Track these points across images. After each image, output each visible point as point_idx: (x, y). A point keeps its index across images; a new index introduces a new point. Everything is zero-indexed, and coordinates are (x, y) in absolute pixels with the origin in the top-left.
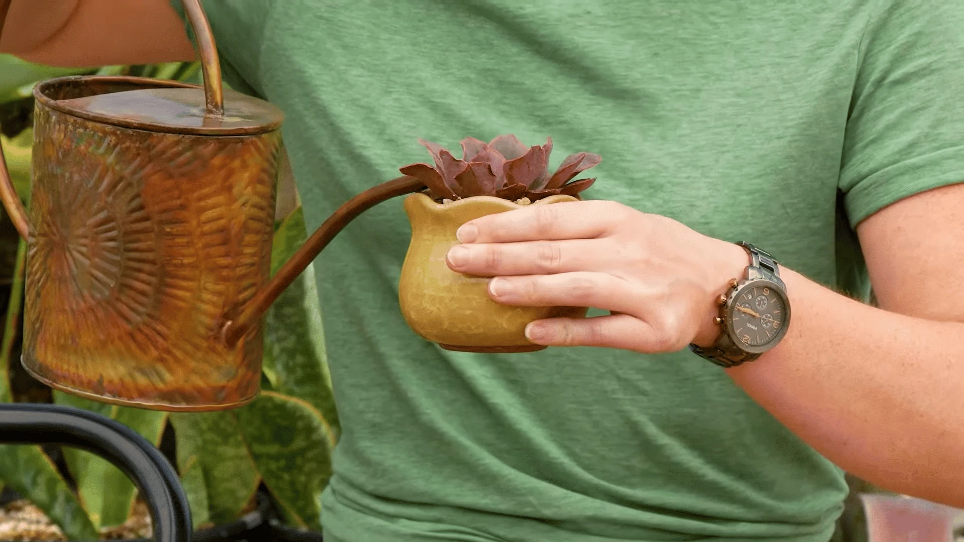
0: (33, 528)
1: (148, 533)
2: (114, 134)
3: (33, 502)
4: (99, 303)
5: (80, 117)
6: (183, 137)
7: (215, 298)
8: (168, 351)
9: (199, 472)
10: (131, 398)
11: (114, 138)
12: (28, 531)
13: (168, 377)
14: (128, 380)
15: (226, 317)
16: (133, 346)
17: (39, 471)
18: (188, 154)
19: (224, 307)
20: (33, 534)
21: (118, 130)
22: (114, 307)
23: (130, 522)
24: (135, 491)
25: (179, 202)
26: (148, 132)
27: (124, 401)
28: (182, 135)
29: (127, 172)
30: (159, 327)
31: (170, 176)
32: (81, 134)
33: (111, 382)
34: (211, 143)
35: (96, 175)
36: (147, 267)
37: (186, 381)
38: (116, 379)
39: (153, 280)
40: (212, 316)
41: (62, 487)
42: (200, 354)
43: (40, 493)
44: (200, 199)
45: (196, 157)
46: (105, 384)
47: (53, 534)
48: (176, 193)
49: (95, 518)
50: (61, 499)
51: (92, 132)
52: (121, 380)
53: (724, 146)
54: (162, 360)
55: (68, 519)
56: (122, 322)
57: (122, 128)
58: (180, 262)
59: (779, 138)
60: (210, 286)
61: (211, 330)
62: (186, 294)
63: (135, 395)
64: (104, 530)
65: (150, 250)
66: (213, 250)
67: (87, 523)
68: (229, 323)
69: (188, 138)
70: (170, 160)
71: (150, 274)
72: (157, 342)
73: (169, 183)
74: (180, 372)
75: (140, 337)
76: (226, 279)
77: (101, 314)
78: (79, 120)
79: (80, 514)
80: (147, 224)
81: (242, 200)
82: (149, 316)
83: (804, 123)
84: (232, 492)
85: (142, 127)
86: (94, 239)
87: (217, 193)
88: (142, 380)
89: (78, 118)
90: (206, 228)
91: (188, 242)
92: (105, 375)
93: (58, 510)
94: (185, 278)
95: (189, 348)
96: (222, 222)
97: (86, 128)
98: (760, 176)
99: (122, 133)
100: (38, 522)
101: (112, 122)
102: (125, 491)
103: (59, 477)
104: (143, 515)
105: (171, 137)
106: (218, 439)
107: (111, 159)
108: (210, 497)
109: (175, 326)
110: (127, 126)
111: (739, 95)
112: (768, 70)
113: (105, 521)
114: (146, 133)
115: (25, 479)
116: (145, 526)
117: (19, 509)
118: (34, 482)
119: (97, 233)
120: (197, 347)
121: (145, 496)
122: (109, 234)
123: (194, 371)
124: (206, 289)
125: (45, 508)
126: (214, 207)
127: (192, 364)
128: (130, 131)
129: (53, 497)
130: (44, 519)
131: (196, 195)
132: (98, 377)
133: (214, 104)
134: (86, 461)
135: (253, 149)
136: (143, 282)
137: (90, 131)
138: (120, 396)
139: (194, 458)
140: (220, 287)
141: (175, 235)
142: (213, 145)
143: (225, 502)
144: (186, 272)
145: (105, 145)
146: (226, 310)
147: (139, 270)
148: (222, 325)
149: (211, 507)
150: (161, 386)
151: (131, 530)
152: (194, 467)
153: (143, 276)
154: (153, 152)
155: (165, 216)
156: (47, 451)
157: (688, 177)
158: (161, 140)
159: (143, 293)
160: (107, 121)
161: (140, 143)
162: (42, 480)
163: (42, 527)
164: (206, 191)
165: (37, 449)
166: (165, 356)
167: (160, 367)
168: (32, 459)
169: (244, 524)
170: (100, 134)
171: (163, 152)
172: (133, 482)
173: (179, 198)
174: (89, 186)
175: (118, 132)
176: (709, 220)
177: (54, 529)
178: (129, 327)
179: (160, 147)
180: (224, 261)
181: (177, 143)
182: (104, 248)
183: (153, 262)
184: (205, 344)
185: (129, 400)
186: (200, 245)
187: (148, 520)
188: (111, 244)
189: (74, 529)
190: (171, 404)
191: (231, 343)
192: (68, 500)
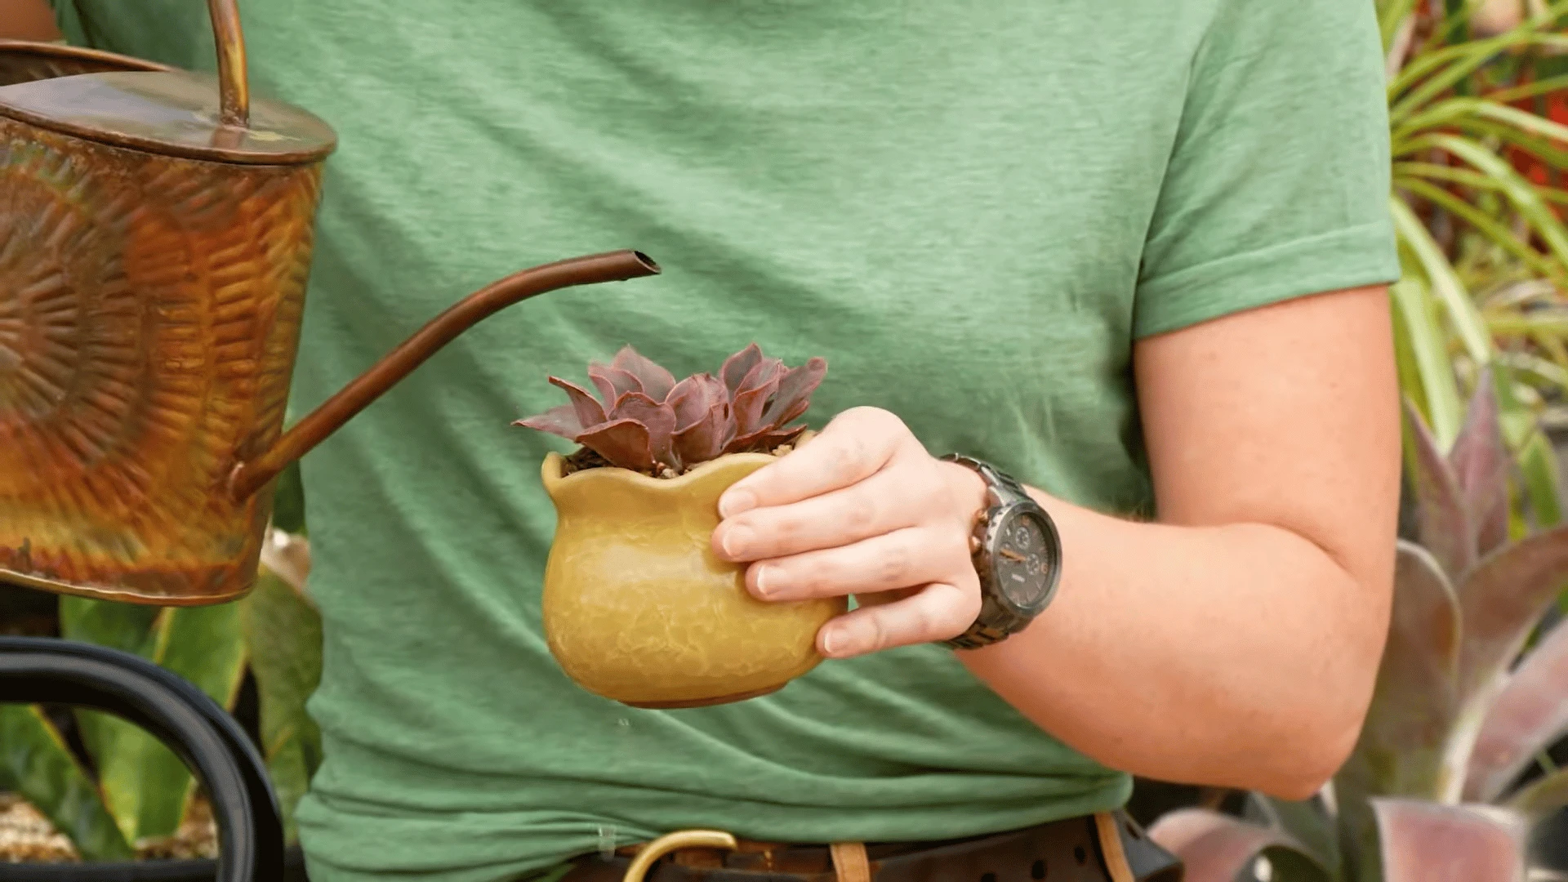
0: (27, 840)
1: (212, 851)
2: (85, 153)
3: (29, 798)
4: (34, 426)
5: (20, 120)
6: (201, 164)
7: (225, 426)
8: (144, 508)
9: (296, 754)
10: (75, 581)
11: (83, 159)
12: (17, 846)
13: (142, 550)
14: (73, 551)
15: (237, 455)
16: (87, 498)
17: (37, 748)
18: (207, 193)
19: (236, 440)
20: (25, 850)
21: (92, 146)
22: (61, 434)
23: (184, 831)
24: (193, 782)
25: (186, 268)
26: (143, 153)
27: (65, 585)
28: (200, 161)
29: (102, 215)
30: (135, 469)
31: (173, 225)
32: (19, 148)
33: (44, 553)
34: (244, 176)
35: (46, 215)
36: (122, 371)
37: (169, 557)
38: (54, 551)
39: (133, 392)
40: (218, 454)
41: (74, 774)
42: (195, 515)
43: (39, 784)
44: (220, 265)
45: (219, 198)
46: (33, 556)
47: (59, 851)
48: (182, 254)
49: (128, 824)
50: (72, 792)
51: (42, 147)
52: (64, 553)
53: (988, 197)
54: (135, 522)
56: (73, 459)
57: (97, 144)
58: (177, 365)
59: (1075, 190)
60: (222, 405)
61: (212, 475)
62: (183, 418)
63: (83, 574)
64: (141, 844)
65: (129, 344)
66: (230, 349)
67: (113, 832)
68: (240, 465)
69: (208, 167)
70: (177, 200)
71: (129, 383)
72: (128, 492)
73: (171, 238)
74: (161, 541)
75: (100, 484)
76: (242, 395)
77: (35, 442)
78: (19, 125)
79: (104, 820)
80: (129, 302)
81: (279, 268)
82: (123, 451)
83: (1116, 172)
85: (135, 145)
86: (31, 321)
87: (245, 257)
88: (98, 554)
89: (17, 122)
90: (224, 311)
91: (193, 335)
92: (34, 542)
93: (67, 811)
94: (182, 392)
95: (179, 505)
96: (247, 303)
97: (30, 139)
98: (1042, 249)
99: (97, 151)
100: (34, 831)
101: (83, 132)
102: (176, 783)
103: (69, 757)
104: (204, 820)
105: (182, 164)
107: (74, 193)
109: (160, 467)
110: (110, 141)
111: (1007, 118)
112: (1053, 80)
113: (143, 830)
114: (140, 155)
115: (15, 762)
116: (208, 838)
118: (29, 766)
119: (37, 312)
120: (190, 503)
121: (208, 790)
122: (62, 315)
123: (183, 542)
124: (215, 411)
125: (46, 809)
126: (241, 278)
127: (182, 531)
128: (112, 150)
129: (59, 789)
130: (44, 825)
131: (213, 258)
132: (21, 544)
133: (236, 109)
134: (113, 733)
135: (301, 186)
136: (114, 395)
137: (38, 144)
138: (58, 577)
140: (234, 408)
141: (174, 323)
142: (246, 179)
144: (185, 382)
145: (64, 170)
146: (239, 443)
147: (110, 376)
148: (230, 468)
150: (128, 563)
151: (186, 844)
152: (288, 744)
153: (116, 386)
154: (148, 187)
155: (160, 292)
156: (51, 714)
157: (931, 246)
158: (166, 166)
159: (112, 414)
160: (73, 131)
161: (129, 170)
162: (41, 763)
163: (41, 839)
164: (230, 252)
165: (34, 711)
166: (139, 515)
167: (130, 533)
168: (25, 728)
170: (57, 151)
171: (165, 187)
172: (188, 767)
173: (187, 262)
174: (30, 234)
175: (91, 150)
176: (964, 315)
177: (61, 842)
178: (81, 466)
179: (162, 178)
180: (243, 366)
181: (189, 174)
182: (50, 338)
183: (133, 364)
184: (203, 499)
185: (72, 584)
186: (212, 339)
187: (212, 828)
188: (63, 331)
189: (94, 842)
190: (142, 593)
191: (240, 497)
192: (84, 795)
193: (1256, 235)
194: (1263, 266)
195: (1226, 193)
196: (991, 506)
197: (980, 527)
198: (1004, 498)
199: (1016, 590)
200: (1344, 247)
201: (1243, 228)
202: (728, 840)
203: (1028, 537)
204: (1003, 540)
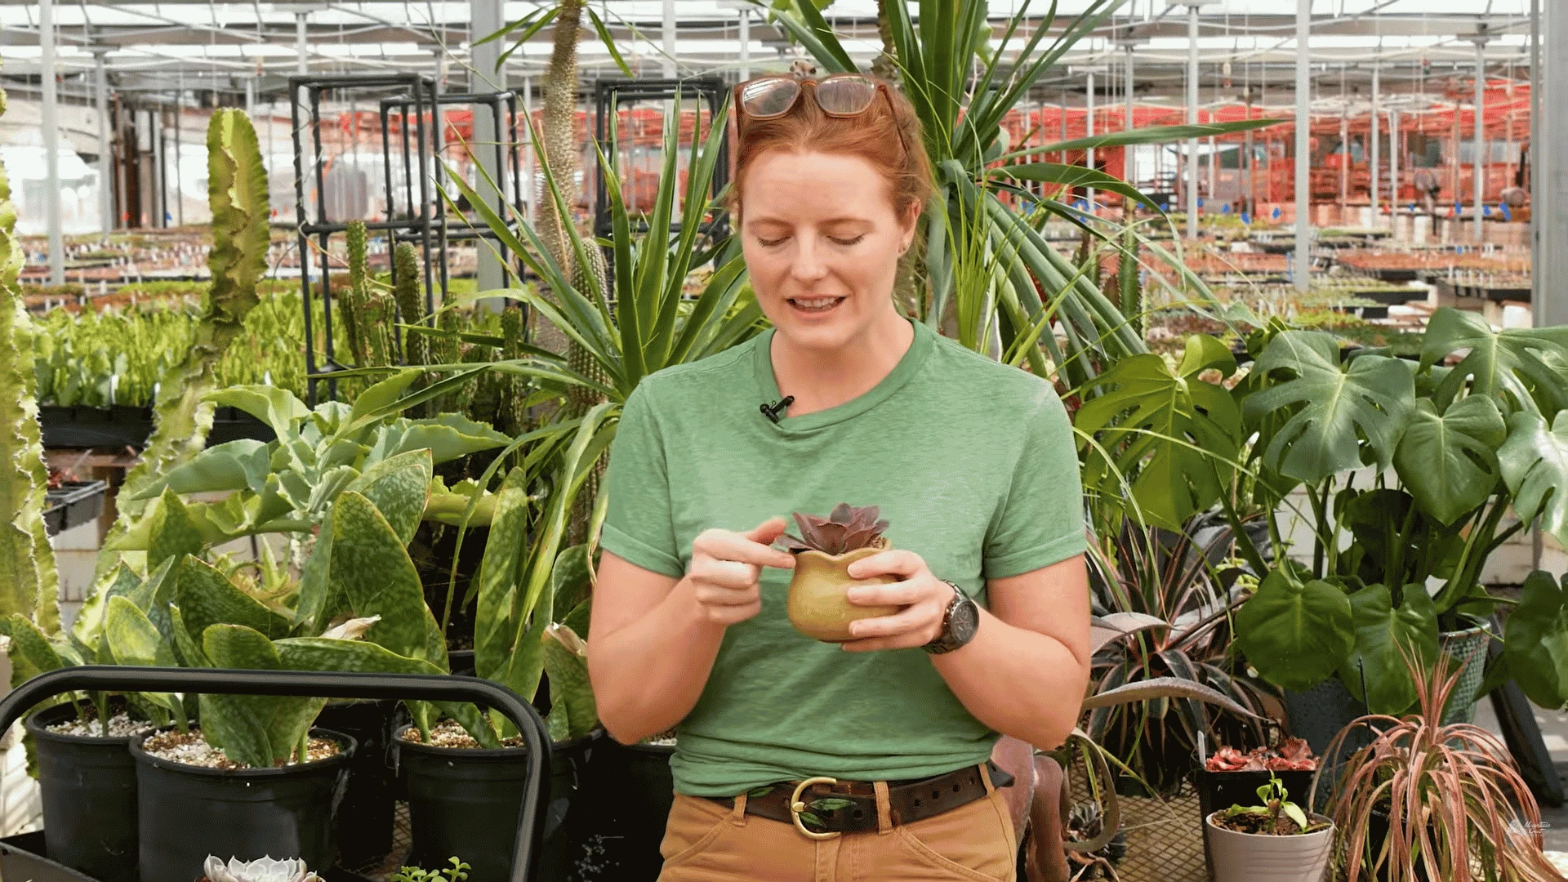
0: (460, 737)
9: (563, 706)
12: (457, 739)
20: (459, 741)
43: (464, 718)
47: (471, 742)
49: (499, 731)
50: (477, 721)
55: (481, 735)
64: (504, 739)
67: (493, 736)
84: (584, 717)
93: (475, 729)
100: (462, 734)
106: (575, 685)
108: (570, 721)
115: (454, 709)
117: (452, 724)
125: (467, 726)
129: (472, 721)
130: (466, 732)
139: (560, 697)
143: (580, 723)
149: (570, 727)
152: (559, 702)
163: (465, 737)
169: (590, 737)
177: (472, 739)
187: (520, 735)
189: (485, 740)
192: (482, 721)
193: (1040, 540)
194: (1041, 552)
195: (1028, 524)
196: (956, 599)
197: (951, 605)
198: (961, 597)
199: (958, 631)
200: (1070, 541)
201: (1034, 538)
202: (834, 780)
203: (967, 612)
204: (957, 613)
